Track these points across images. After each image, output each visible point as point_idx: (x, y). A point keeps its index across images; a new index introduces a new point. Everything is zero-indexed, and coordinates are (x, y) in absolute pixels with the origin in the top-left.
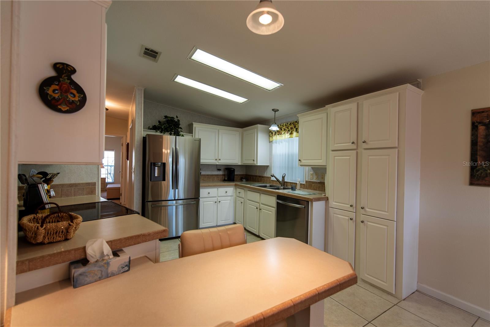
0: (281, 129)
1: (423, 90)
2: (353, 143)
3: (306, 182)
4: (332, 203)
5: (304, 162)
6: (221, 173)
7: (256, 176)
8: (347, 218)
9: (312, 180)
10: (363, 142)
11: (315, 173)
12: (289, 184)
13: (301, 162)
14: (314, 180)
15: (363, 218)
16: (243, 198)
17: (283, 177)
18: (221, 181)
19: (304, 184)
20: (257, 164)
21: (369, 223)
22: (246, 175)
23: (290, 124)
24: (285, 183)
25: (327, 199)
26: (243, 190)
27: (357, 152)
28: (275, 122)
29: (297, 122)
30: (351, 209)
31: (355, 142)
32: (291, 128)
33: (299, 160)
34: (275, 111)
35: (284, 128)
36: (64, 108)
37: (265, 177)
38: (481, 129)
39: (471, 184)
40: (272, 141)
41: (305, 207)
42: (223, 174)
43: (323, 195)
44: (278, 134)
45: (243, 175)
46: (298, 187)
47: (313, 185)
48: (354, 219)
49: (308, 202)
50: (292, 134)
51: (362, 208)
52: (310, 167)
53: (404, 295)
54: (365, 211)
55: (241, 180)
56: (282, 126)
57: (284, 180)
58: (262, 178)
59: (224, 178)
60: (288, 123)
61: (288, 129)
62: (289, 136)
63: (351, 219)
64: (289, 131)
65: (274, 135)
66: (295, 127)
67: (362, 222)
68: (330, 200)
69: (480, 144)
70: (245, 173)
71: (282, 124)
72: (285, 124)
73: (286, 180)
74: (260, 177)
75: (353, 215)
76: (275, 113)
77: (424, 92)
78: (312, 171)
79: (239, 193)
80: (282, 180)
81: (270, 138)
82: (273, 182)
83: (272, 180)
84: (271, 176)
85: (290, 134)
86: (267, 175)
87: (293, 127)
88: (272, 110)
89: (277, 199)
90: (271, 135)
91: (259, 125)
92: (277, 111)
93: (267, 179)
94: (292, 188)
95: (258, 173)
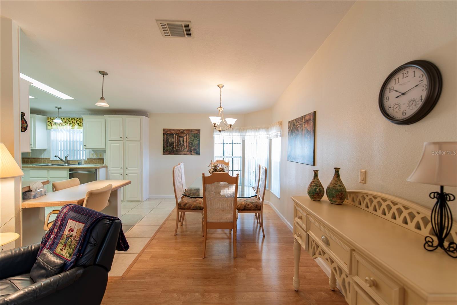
1: (149, 117)
2: (121, 137)
3: (88, 159)
4: (110, 168)
5: (88, 146)
8: (119, 174)
9: (93, 158)
10: (126, 138)
11: (95, 153)
12: (72, 162)
14: (94, 158)
15: (127, 172)
17: (66, 157)
19: (87, 161)
20: (36, 148)
21: (130, 174)
23: (71, 119)
24: (68, 162)
25: (107, 167)
27: (123, 142)
28: (58, 117)
29: (79, 119)
30: (121, 170)
31: (122, 137)
32: (73, 122)
33: (85, 145)
34: (59, 108)
35: (65, 121)
36: (24, 130)
37: (41, 158)
38: (165, 135)
39: (163, 154)
40: (49, 129)
41: (94, 173)
43: (104, 165)
44: (58, 125)
46: (83, 163)
47: (94, 160)
48: (123, 174)
49: (96, 169)
51: (126, 168)
52: (91, 150)
53: (144, 199)
54: (128, 169)
57: (67, 159)
58: (38, 159)
60: (69, 118)
61: (69, 123)
62: (71, 128)
63: (121, 174)
64: (71, 123)
65: (54, 125)
66: (77, 122)
67: (127, 174)
68: (109, 167)
69: (165, 141)
71: (63, 118)
72: (66, 118)
73: (69, 159)
74: (34, 158)
75: (122, 172)
77: (149, 118)
78: (92, 151)
80: (65, 160)
81: (48, 126)
82: (53, 162)
83: (52, 160)
84: (55, 157)
85: (72, 126)
86: (45, 157)
87: (75, 122)
88: (56, 107)
89: (69, 171)
90: (50, 124)
91: (36, 115)
92: (60, 108)
93: (45, 160)
94: (78, 164)
95: (31, 156)
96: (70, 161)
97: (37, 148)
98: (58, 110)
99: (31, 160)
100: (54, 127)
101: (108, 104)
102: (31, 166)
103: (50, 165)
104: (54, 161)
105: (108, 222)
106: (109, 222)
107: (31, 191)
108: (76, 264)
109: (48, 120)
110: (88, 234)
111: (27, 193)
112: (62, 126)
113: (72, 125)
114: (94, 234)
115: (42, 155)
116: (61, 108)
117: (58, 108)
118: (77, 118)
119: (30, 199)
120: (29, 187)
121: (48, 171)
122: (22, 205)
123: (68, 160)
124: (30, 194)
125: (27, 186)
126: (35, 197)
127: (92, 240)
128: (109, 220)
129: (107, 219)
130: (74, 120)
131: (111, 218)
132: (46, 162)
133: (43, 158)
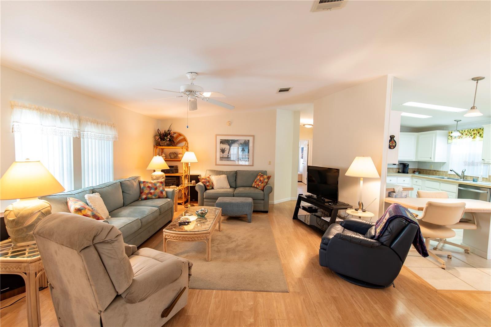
0: (462, 134)
3: (489, 176)
6: (395, 167)
7: (430, 170)
12: (470, 177)
13: (484, 161)
16: (420, 186)
17: (463, 172)
18: (395, 173)
19: (487, 178)
22: (418, 169)
23: (473, 131)
24: (465, 177)
26: (421, 180)
28: (456, 130)
29: (482, 129)
32: (474, 134)
35: (466, 133)
36: (392, 148)
37: (441, 171)
40: (450, 143)
41: (487, 193)
42: (397, 167)
44: (458, 138)
45: (415, 169)
46: (480, 179)
49: (490, 189)
50: (474, 138)
55: (414, 172)
56: (463, 131)
58: (437, 171)
59: (398, 171)
60: (471, 130)
61: (470, 135)
62: (471, 140)
64: (472, 135)
65: (454, 138)
66: (479, 133)
70: (417, 168)
71: (463, 130)
72: (467, 130)
74: (435, 171)
76: (457, 123)
79: (416, 182)
80: (462, 175)
81: (449, 140)
82: (450, 175)
83: (449, 173)
84: (450, 170)
85: (473, 138)
86: (444, 170)
87: (477, 133)
88: (455, 120)
89: (459, 186)
90: (450, 138)
91: (438, 131)
92: (459, 121)
93: (443, 173)
94: (473, 180)
95: (432, 168)
96: (468, 177)
97: (435, 161)
98: (456, 123)
99: (432, 172)
100: (454, 141)
101: (482, 113)
102: (427, 177)
103: (446, 178)
104: (452, 175)
105: (404, 222)
106: (406, 222)
107: (394, 192)
108: (378, 239)
109: (449, 134)
110: (388, 223)
111: (392, 193)
112: (462, 139)
113: (473, 136)
114: (391, 226)
115: (442, 168)
116: (461, 120)
117: (457, 121)
118: (480, 129)
119: (393, 197)
120: (394, 189)
121: (440, 183)
122: (385, 200)
123: (465, 175)
124: (393, 194)
125: (393, 188)
126: (395, 197)
127: (389, 229)
128: (406, 220)
129: (404, 219)
130: (475, 132)
131: (408, 220)
132: (444, 175)
133: (442, 172)
